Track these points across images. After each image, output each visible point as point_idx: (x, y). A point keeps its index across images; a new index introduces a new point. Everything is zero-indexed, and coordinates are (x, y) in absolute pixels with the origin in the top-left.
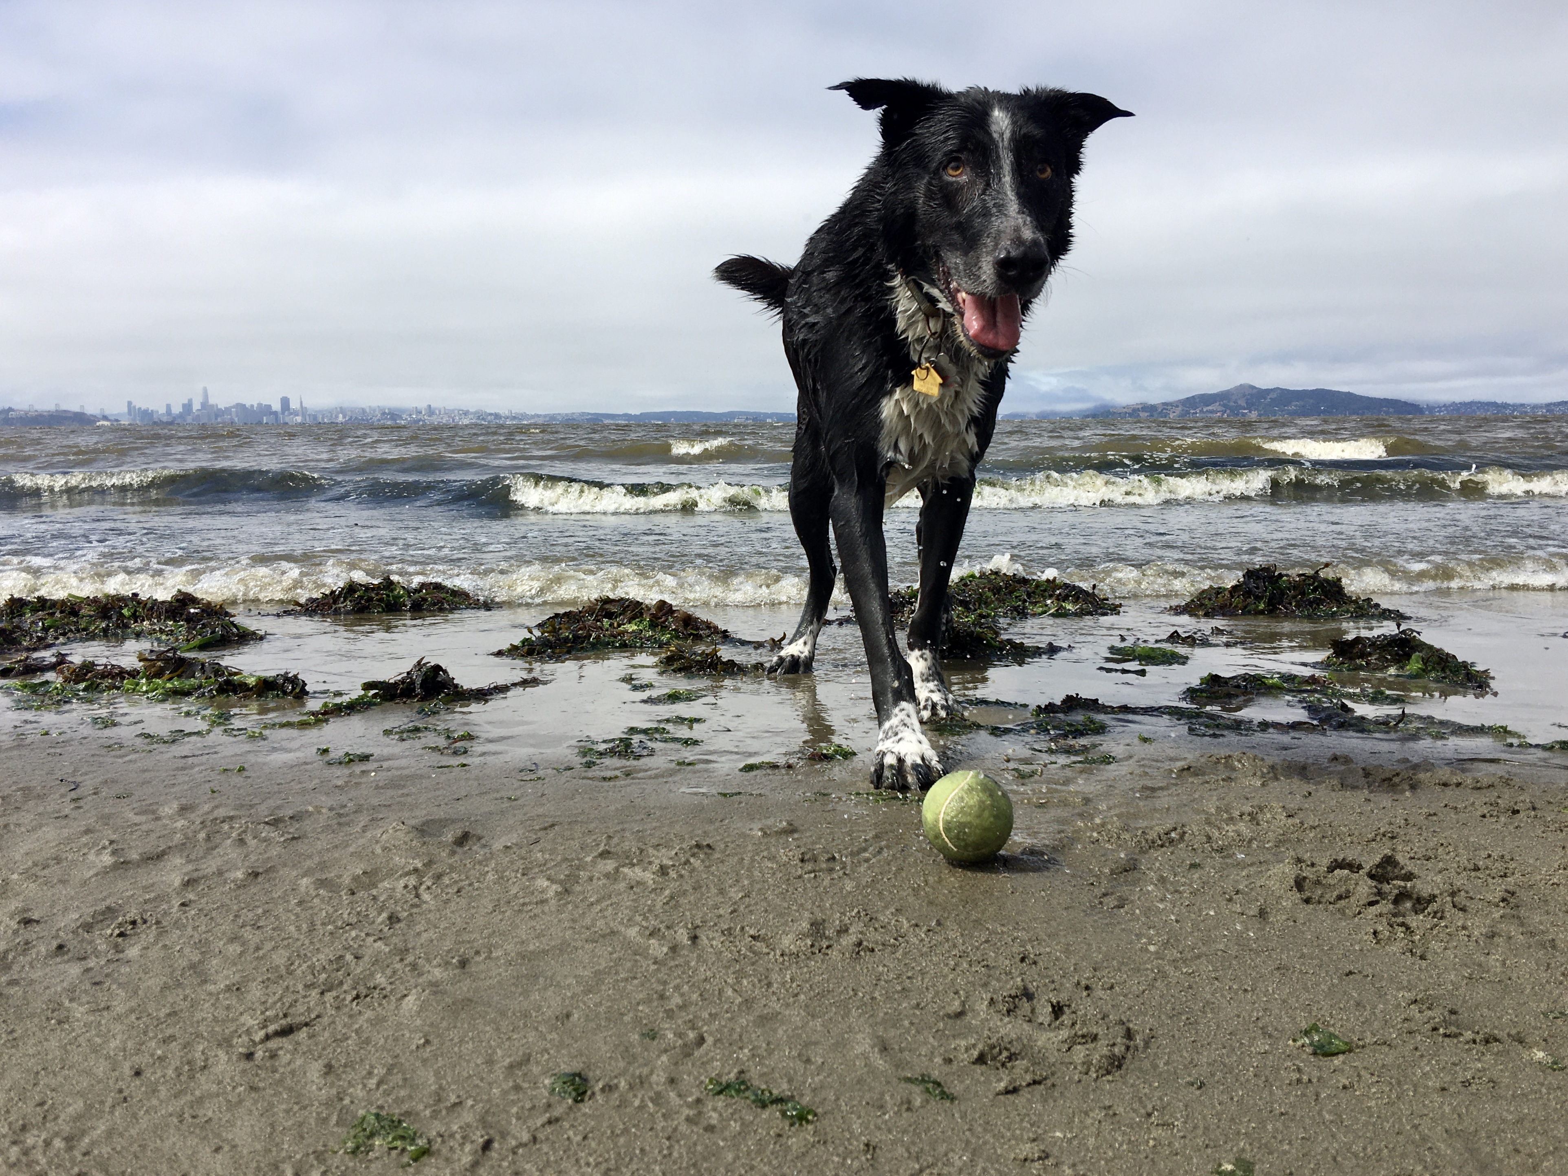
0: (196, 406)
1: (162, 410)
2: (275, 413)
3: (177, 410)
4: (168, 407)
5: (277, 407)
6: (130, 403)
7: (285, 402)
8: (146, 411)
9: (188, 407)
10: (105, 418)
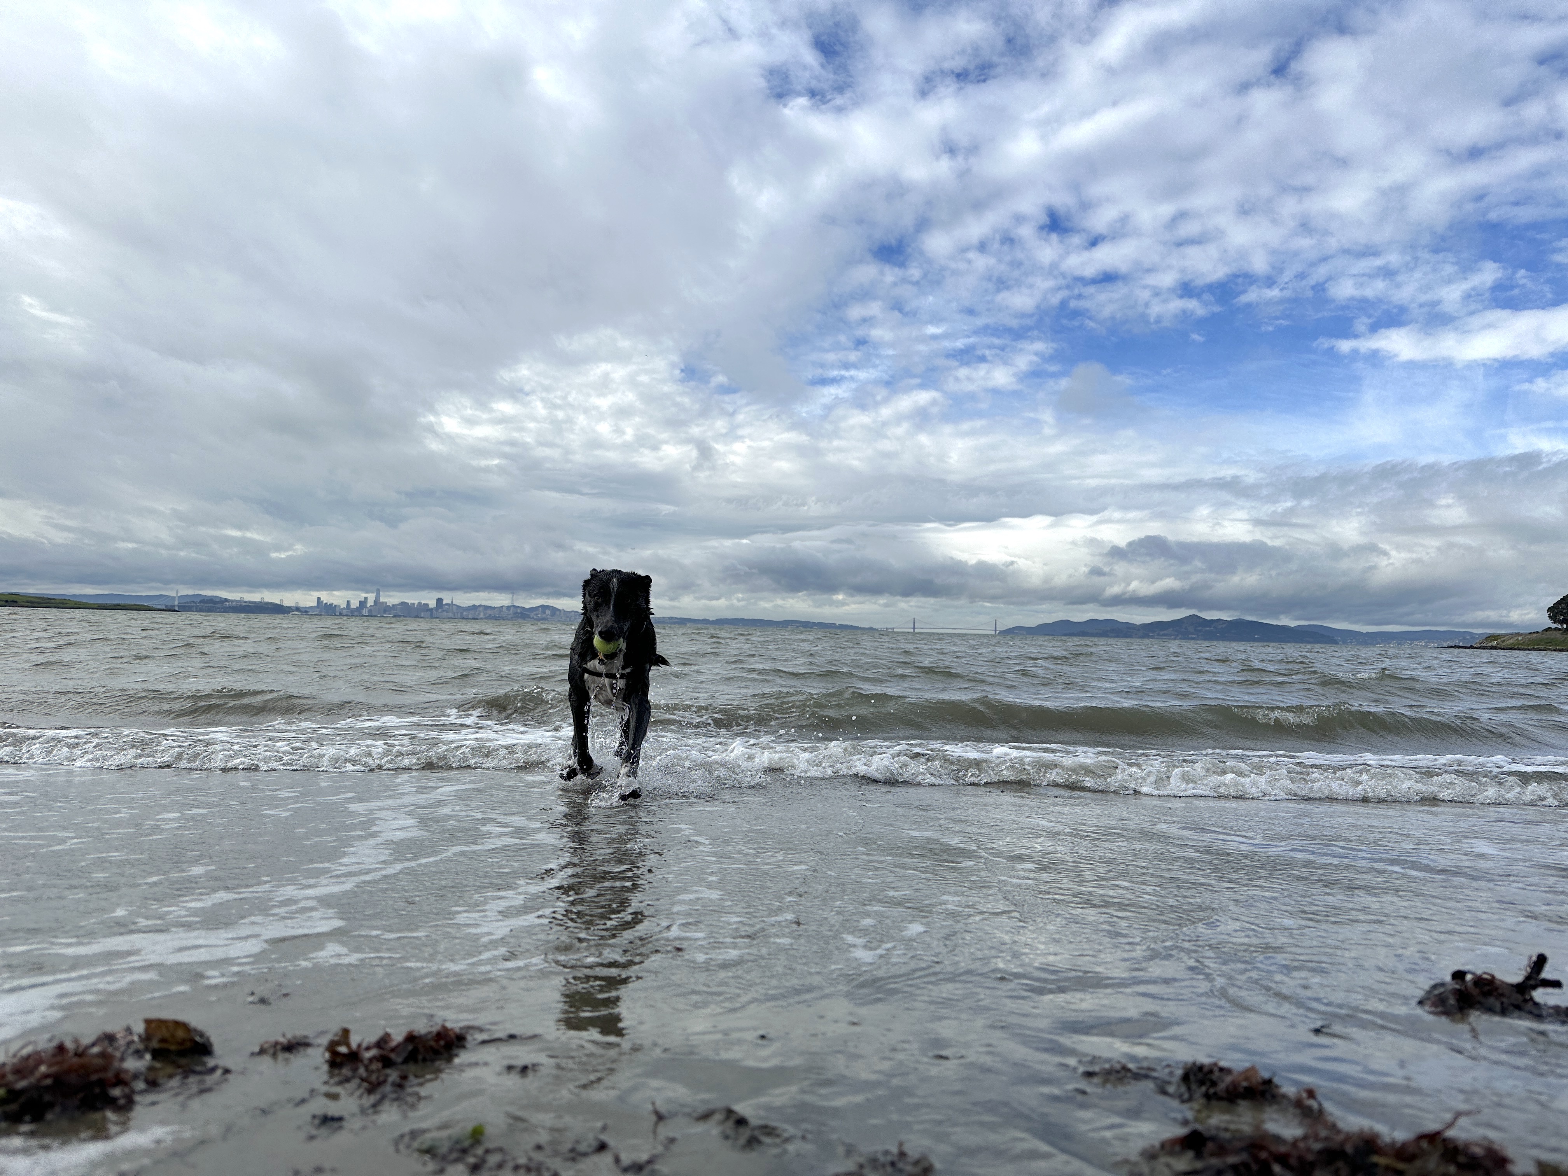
0: (370, 603)
1: (344, 605)
2: (431, 610)
3: (355, 604)
4: (348, 602)
5: (433, 605)
6: (319, 599)
7: (440, 601)
8: (331, 605)
9: (363, 603)
10: (298, 609)
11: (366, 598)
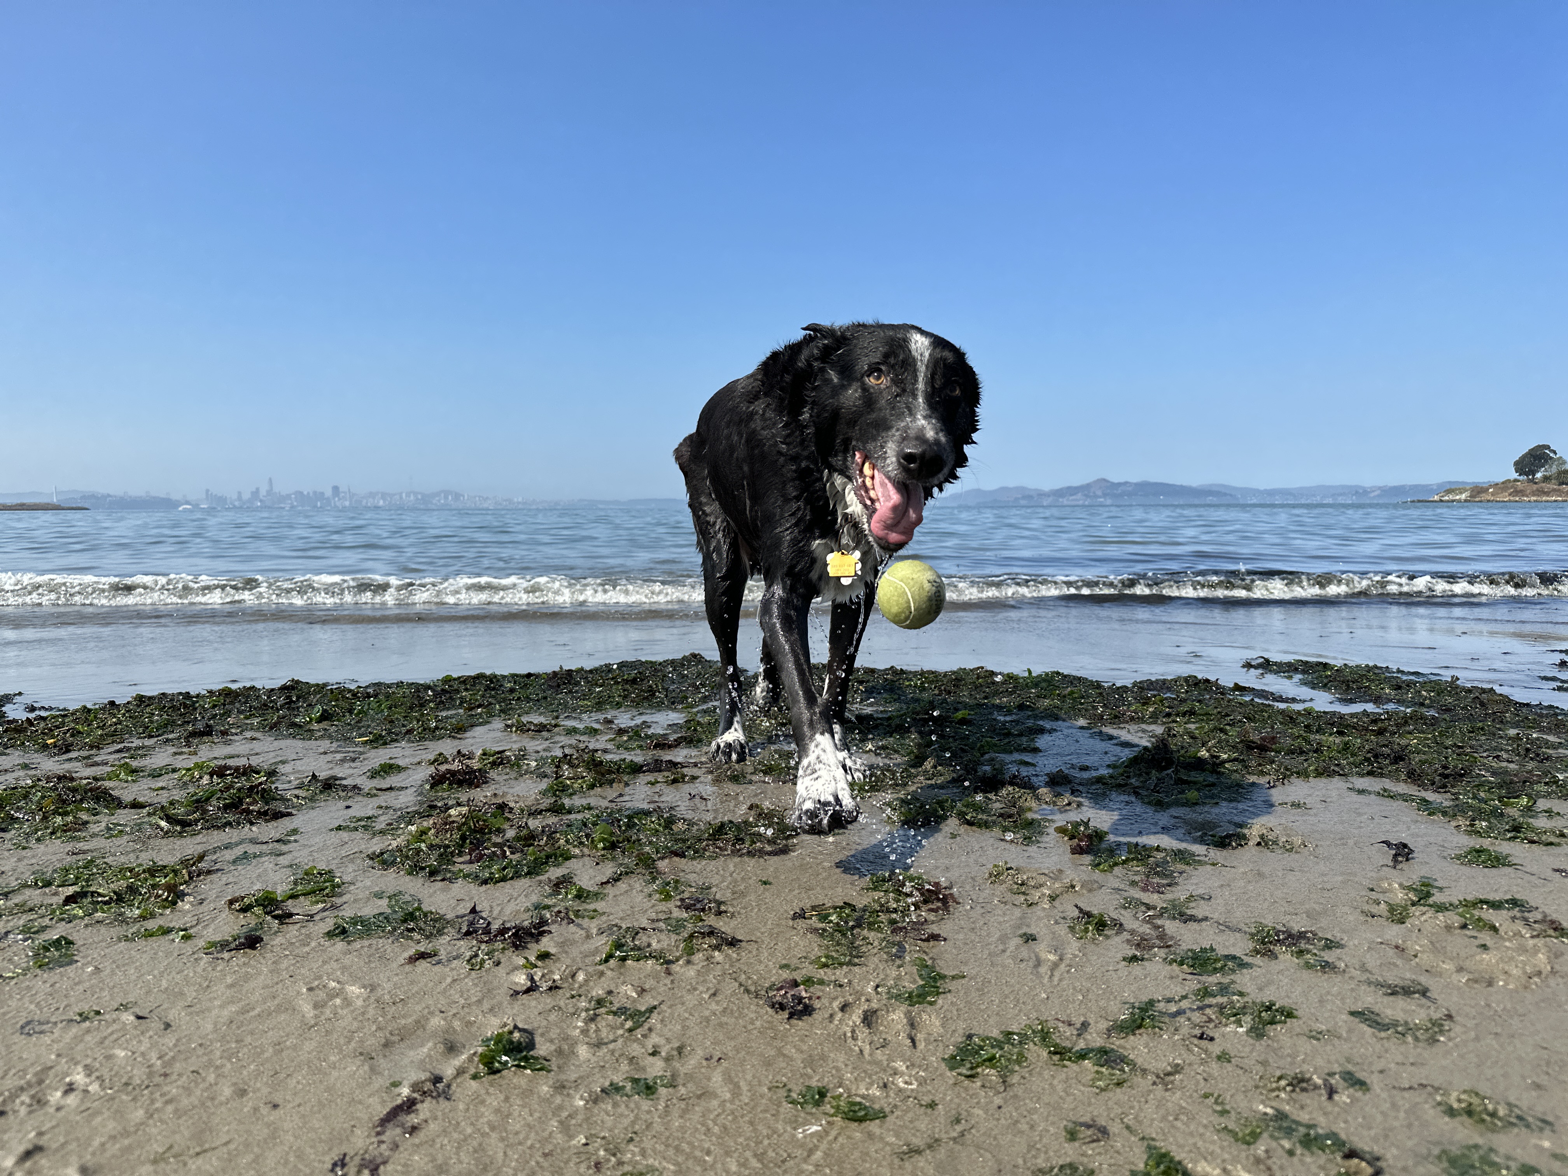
0: (263, 492)
2: (328, 499)
3: (246, 496)
4: (239, 493)
5: (329, 493)
6: (207, 491)
7: (336, 489)
8: (221, 496)
9: (256, 493)
10: (187, 502)
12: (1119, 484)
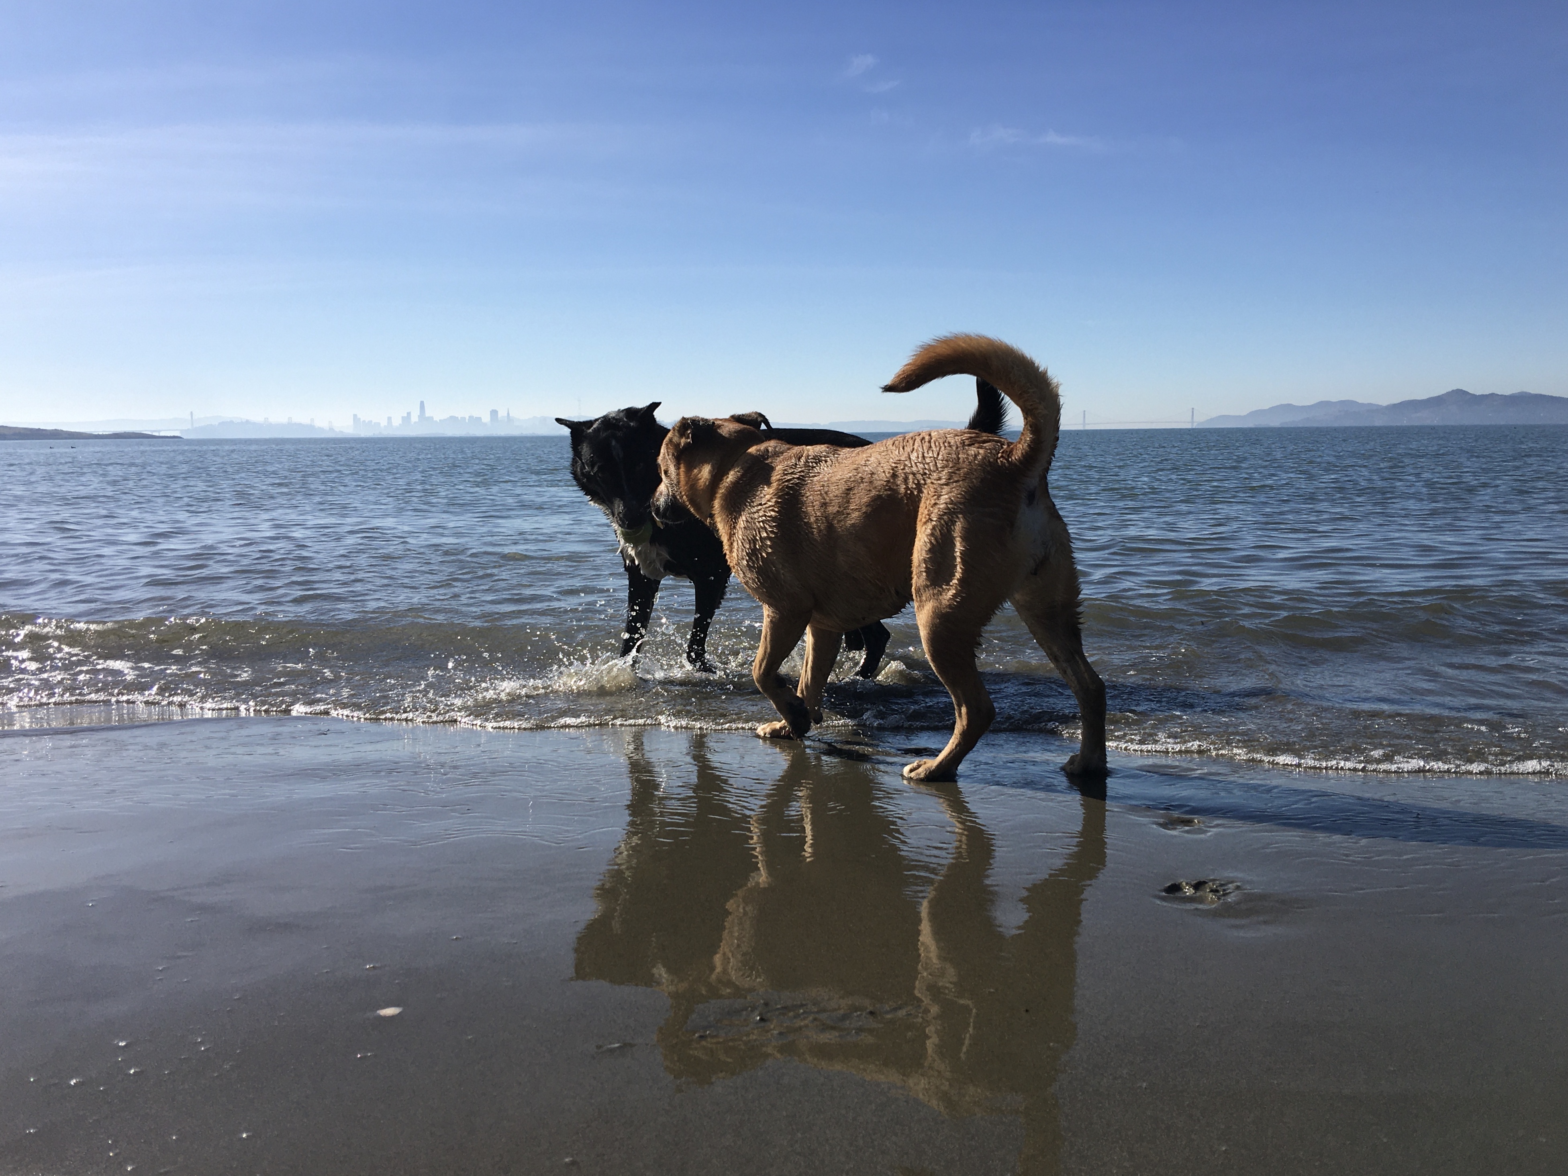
0: (415, 418)
1: (384, 423)
2: (486, 424)
3: (397, 422)
4: (389, 419)
5: (486, 418)
6: (355, 416)
7: (494, 413)
8: (369, 422)
9: (407, 418)
11: (409, 414)
12: (1483, 397)
